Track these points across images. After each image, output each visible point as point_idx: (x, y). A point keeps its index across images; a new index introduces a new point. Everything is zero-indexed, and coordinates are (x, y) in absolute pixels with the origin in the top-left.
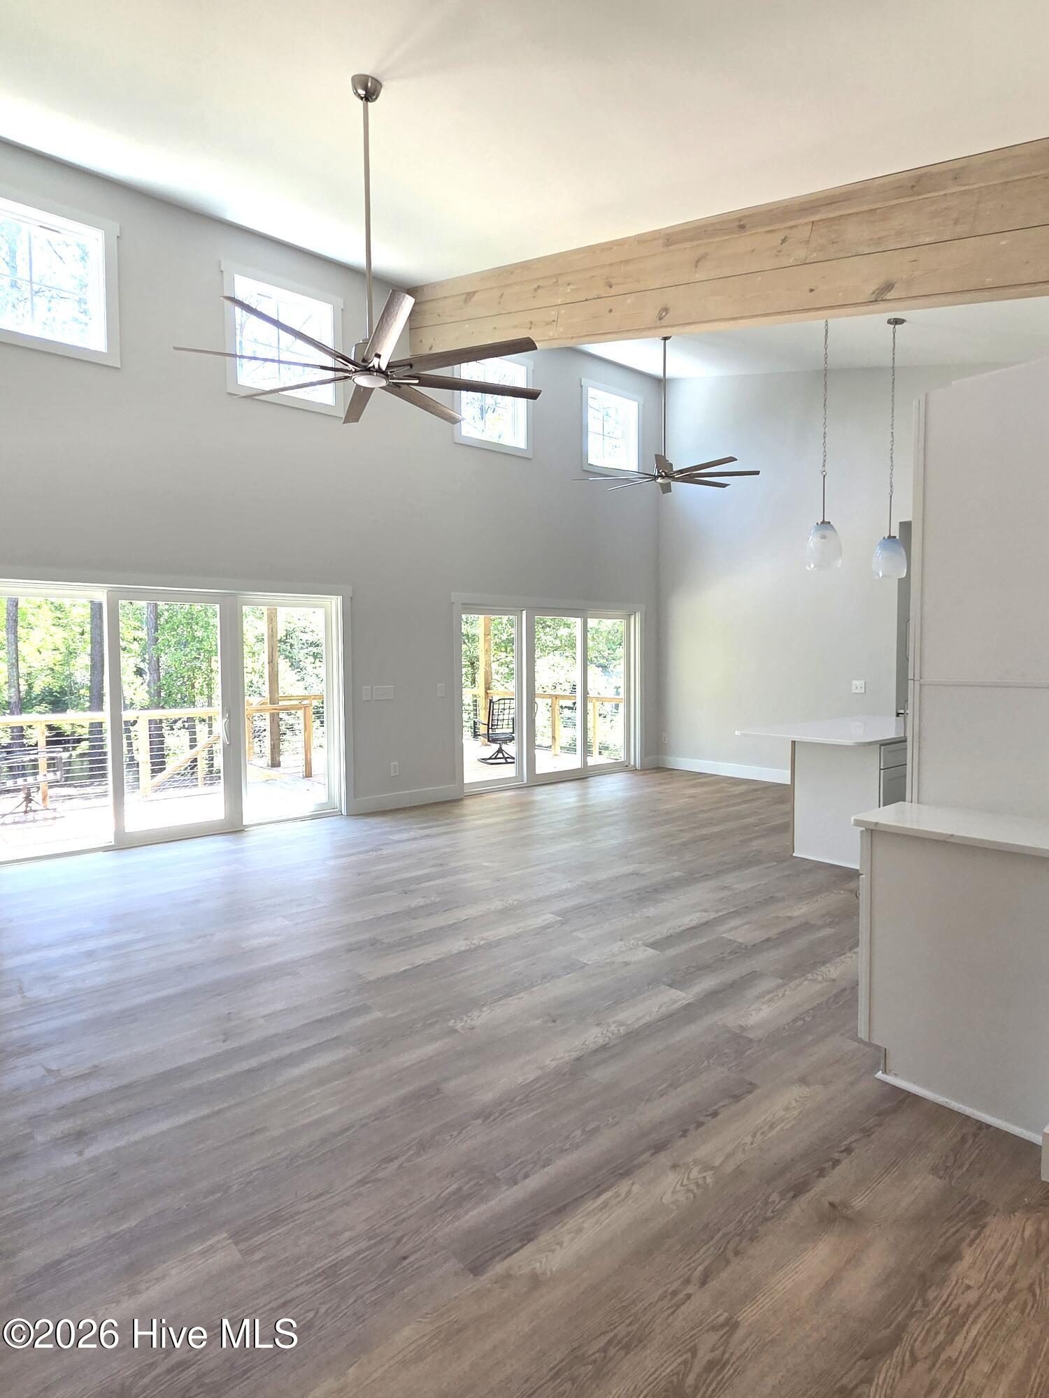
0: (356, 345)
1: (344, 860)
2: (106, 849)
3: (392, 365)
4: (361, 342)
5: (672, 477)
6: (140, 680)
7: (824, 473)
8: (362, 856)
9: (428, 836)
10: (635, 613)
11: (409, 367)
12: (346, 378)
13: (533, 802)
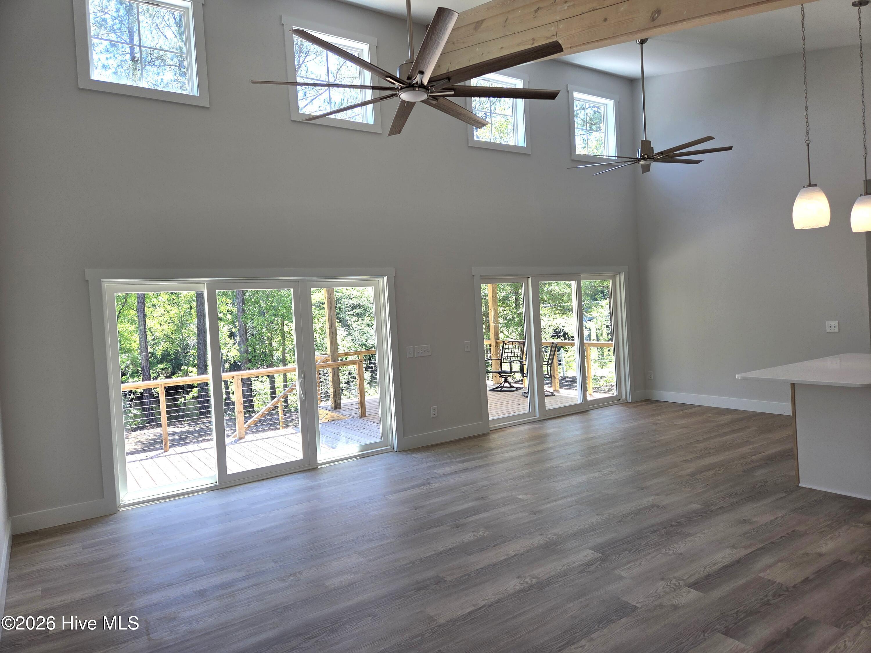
0: (400, 67)
1: (402, 495)
2: (211, 489)
3: (433, 79)
4: (405, 63)
5: (653, 159)
6: (232, 341)
7: (808, 142)
8: (416, 491)
9: (466, 470)
10: (620, 273)
11: (447, 80)
12: (393, 95)
13: (546, 436)
